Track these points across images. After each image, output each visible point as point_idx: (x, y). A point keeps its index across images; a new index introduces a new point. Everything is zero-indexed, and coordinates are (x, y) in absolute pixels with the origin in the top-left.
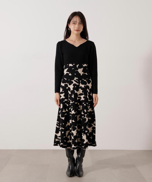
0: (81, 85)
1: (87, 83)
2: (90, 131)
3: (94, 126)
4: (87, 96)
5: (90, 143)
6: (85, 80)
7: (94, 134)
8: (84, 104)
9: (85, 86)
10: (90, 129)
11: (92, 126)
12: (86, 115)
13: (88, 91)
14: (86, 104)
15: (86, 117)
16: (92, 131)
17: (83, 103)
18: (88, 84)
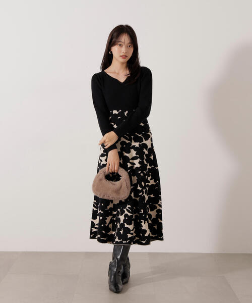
0: (133, 144)
1: (144, 140)
2: (154, 216)
3: (159, 208)
4: (145, 161)
5: (154, 236)
6: (139, 135)
7: (160, 221)
8: (141, 173)
9: (139, 145)
10: (153, 214)
11: (156, 207)
12: (144, 190)
13: (144, 152)
14: (144, 173)
15: (144, 194)
16: (156, 216)
17: (139, 172)
18: (144, 142)
